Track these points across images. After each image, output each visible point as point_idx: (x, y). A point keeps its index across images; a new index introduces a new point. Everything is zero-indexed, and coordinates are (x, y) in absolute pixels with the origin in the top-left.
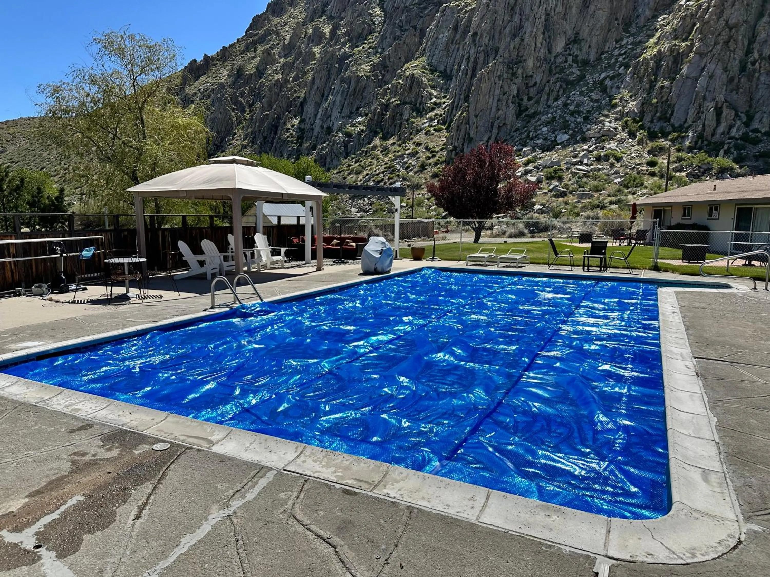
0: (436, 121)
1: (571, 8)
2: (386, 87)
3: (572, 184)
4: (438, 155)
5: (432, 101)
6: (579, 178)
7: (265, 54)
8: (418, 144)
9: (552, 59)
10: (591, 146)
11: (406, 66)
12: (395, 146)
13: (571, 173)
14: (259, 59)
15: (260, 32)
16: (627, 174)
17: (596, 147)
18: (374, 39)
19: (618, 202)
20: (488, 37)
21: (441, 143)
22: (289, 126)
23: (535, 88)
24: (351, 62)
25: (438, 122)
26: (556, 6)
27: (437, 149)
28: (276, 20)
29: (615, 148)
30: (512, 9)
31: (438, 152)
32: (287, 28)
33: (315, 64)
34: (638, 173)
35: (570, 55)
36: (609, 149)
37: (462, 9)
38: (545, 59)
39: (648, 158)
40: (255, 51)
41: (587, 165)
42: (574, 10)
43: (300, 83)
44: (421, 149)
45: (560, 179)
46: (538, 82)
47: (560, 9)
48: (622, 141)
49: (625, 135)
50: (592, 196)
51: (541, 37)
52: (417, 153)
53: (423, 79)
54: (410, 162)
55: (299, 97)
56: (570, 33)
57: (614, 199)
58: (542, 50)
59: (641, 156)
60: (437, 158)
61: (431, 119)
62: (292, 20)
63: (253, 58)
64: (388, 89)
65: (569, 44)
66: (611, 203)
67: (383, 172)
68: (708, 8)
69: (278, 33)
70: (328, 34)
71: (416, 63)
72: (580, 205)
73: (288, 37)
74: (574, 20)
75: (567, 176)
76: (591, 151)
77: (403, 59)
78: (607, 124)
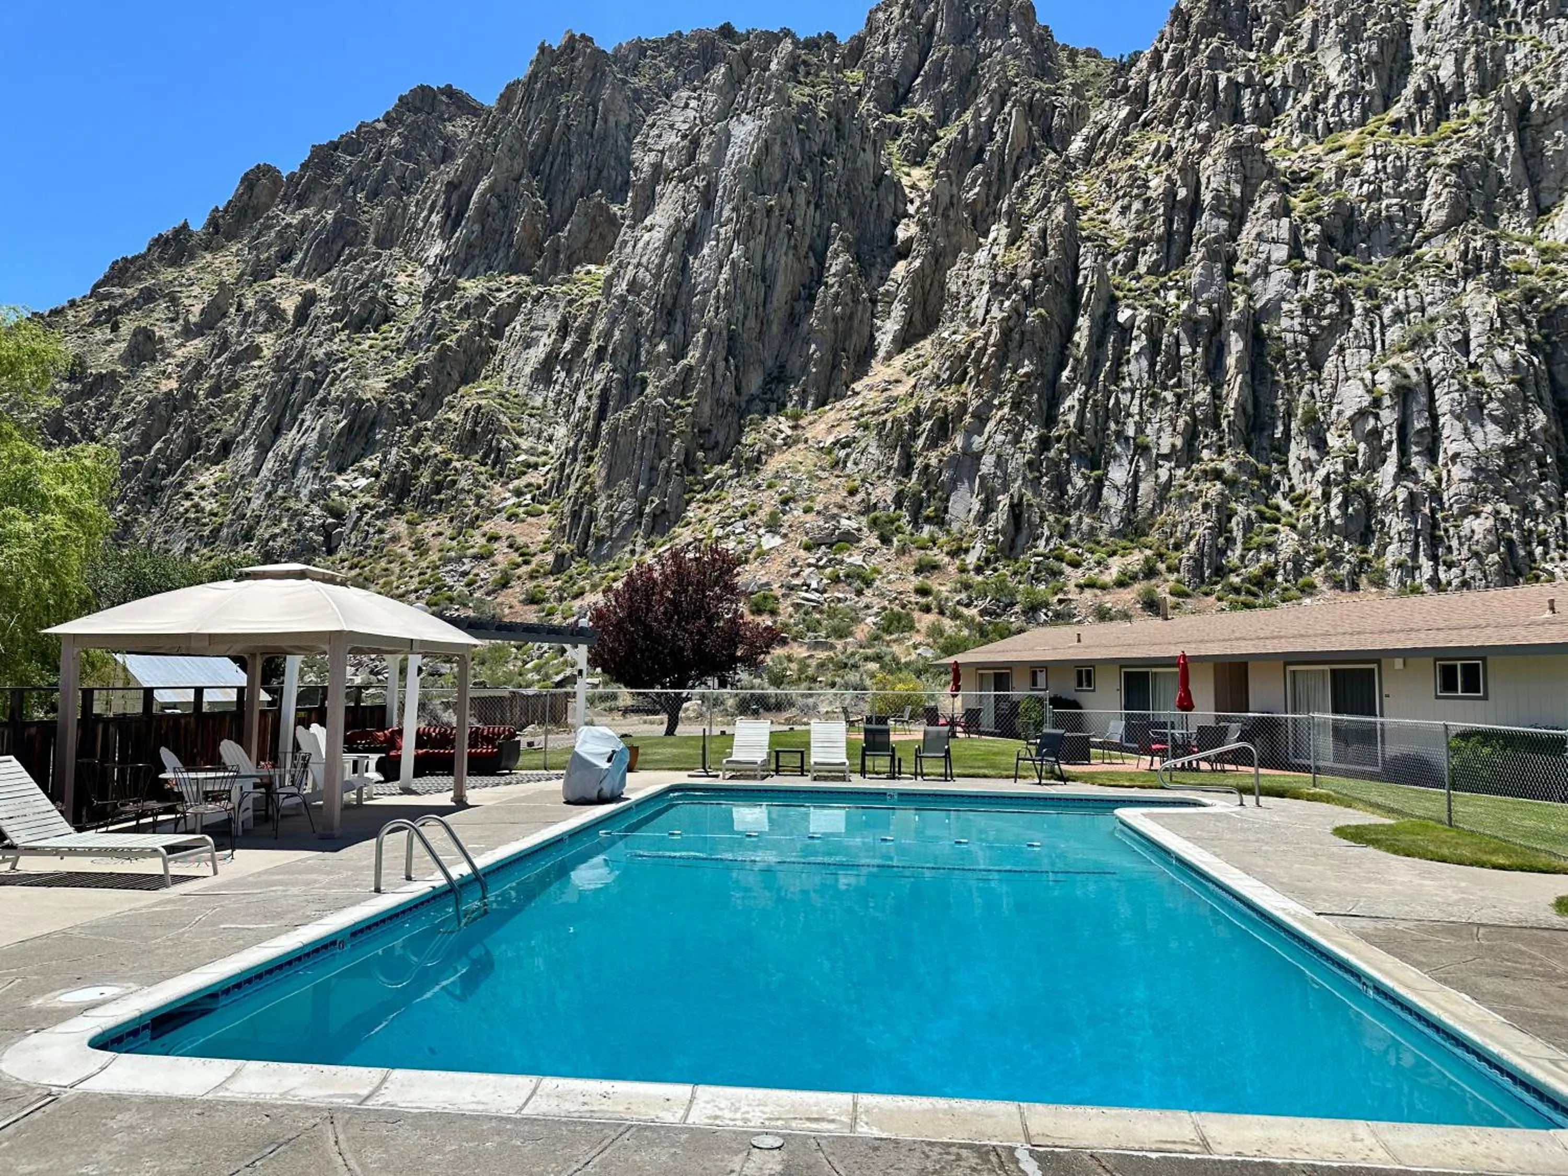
0: (529, 496)
1: (769, 323)
2: (421, 424)
3: (796, 625)
4: (535, 561)
5: (520, 459)
6: (806, 613)
7: (140, 338)
8: (493, 538)
9: (743, 405)
10: (820, 559)
11: (462, 391)
12: (441, 538)
13: (793, 605)
14: (124, 345)
15: (128, 291)
16: (884, 608)
17: (830, 561)
18: (394, 334)
19: (878, 658)
20: (627, 356)
21: (541, 538)
22: (190, 487)
23: (716, 452)
24: (343, 370)
25: (533, 499)
26: (745, 317)
27: (533, 548)
28: (169, 274)
29: (860, 563)
30: (670, 313)
31: (534, 555)
32: (196, 290)
33: (260, 367)
34: (903, 607)
35: (772, 401)
36: (851, 564)
37: (575, 301)
38: (731, 405)
39: (916, 581)
40: (115, 328)
41: (816, 590)
42: (775, 328)
43: (225, 401)
44: (501, 546)
45: (773, 613)
46: (722, 442)
47: (751, 323)
48: (872, 551)
49: (875, 542)
50: (832, 647)
51: (721, 365)
52: (491, 554)
53: (501, 416)
54: (475, 571)
55: (219, 431)
56: (770, 363)
57: (870, 652)
58: (725, 388)
59: (901, 579)
60: (533, 566)
61: (518, 493)
62: (208, 278)
63: (109, 342)
64: (426, 429)
65: (771, 382)
66: (867, 659)
67: (416, 591)
68: (985, 348)
69: (173, 300)
70: (290, 313)
71: (486, 386)
72: (813, 663)
73: (197, 309)
74: (776, 343)
75: (786, 608)
76: (823, 567)
77: (456, 376)
78: (844, 522)
